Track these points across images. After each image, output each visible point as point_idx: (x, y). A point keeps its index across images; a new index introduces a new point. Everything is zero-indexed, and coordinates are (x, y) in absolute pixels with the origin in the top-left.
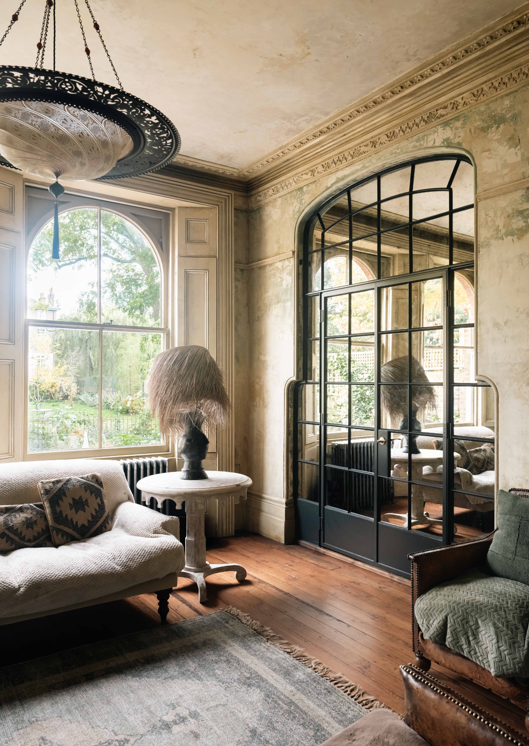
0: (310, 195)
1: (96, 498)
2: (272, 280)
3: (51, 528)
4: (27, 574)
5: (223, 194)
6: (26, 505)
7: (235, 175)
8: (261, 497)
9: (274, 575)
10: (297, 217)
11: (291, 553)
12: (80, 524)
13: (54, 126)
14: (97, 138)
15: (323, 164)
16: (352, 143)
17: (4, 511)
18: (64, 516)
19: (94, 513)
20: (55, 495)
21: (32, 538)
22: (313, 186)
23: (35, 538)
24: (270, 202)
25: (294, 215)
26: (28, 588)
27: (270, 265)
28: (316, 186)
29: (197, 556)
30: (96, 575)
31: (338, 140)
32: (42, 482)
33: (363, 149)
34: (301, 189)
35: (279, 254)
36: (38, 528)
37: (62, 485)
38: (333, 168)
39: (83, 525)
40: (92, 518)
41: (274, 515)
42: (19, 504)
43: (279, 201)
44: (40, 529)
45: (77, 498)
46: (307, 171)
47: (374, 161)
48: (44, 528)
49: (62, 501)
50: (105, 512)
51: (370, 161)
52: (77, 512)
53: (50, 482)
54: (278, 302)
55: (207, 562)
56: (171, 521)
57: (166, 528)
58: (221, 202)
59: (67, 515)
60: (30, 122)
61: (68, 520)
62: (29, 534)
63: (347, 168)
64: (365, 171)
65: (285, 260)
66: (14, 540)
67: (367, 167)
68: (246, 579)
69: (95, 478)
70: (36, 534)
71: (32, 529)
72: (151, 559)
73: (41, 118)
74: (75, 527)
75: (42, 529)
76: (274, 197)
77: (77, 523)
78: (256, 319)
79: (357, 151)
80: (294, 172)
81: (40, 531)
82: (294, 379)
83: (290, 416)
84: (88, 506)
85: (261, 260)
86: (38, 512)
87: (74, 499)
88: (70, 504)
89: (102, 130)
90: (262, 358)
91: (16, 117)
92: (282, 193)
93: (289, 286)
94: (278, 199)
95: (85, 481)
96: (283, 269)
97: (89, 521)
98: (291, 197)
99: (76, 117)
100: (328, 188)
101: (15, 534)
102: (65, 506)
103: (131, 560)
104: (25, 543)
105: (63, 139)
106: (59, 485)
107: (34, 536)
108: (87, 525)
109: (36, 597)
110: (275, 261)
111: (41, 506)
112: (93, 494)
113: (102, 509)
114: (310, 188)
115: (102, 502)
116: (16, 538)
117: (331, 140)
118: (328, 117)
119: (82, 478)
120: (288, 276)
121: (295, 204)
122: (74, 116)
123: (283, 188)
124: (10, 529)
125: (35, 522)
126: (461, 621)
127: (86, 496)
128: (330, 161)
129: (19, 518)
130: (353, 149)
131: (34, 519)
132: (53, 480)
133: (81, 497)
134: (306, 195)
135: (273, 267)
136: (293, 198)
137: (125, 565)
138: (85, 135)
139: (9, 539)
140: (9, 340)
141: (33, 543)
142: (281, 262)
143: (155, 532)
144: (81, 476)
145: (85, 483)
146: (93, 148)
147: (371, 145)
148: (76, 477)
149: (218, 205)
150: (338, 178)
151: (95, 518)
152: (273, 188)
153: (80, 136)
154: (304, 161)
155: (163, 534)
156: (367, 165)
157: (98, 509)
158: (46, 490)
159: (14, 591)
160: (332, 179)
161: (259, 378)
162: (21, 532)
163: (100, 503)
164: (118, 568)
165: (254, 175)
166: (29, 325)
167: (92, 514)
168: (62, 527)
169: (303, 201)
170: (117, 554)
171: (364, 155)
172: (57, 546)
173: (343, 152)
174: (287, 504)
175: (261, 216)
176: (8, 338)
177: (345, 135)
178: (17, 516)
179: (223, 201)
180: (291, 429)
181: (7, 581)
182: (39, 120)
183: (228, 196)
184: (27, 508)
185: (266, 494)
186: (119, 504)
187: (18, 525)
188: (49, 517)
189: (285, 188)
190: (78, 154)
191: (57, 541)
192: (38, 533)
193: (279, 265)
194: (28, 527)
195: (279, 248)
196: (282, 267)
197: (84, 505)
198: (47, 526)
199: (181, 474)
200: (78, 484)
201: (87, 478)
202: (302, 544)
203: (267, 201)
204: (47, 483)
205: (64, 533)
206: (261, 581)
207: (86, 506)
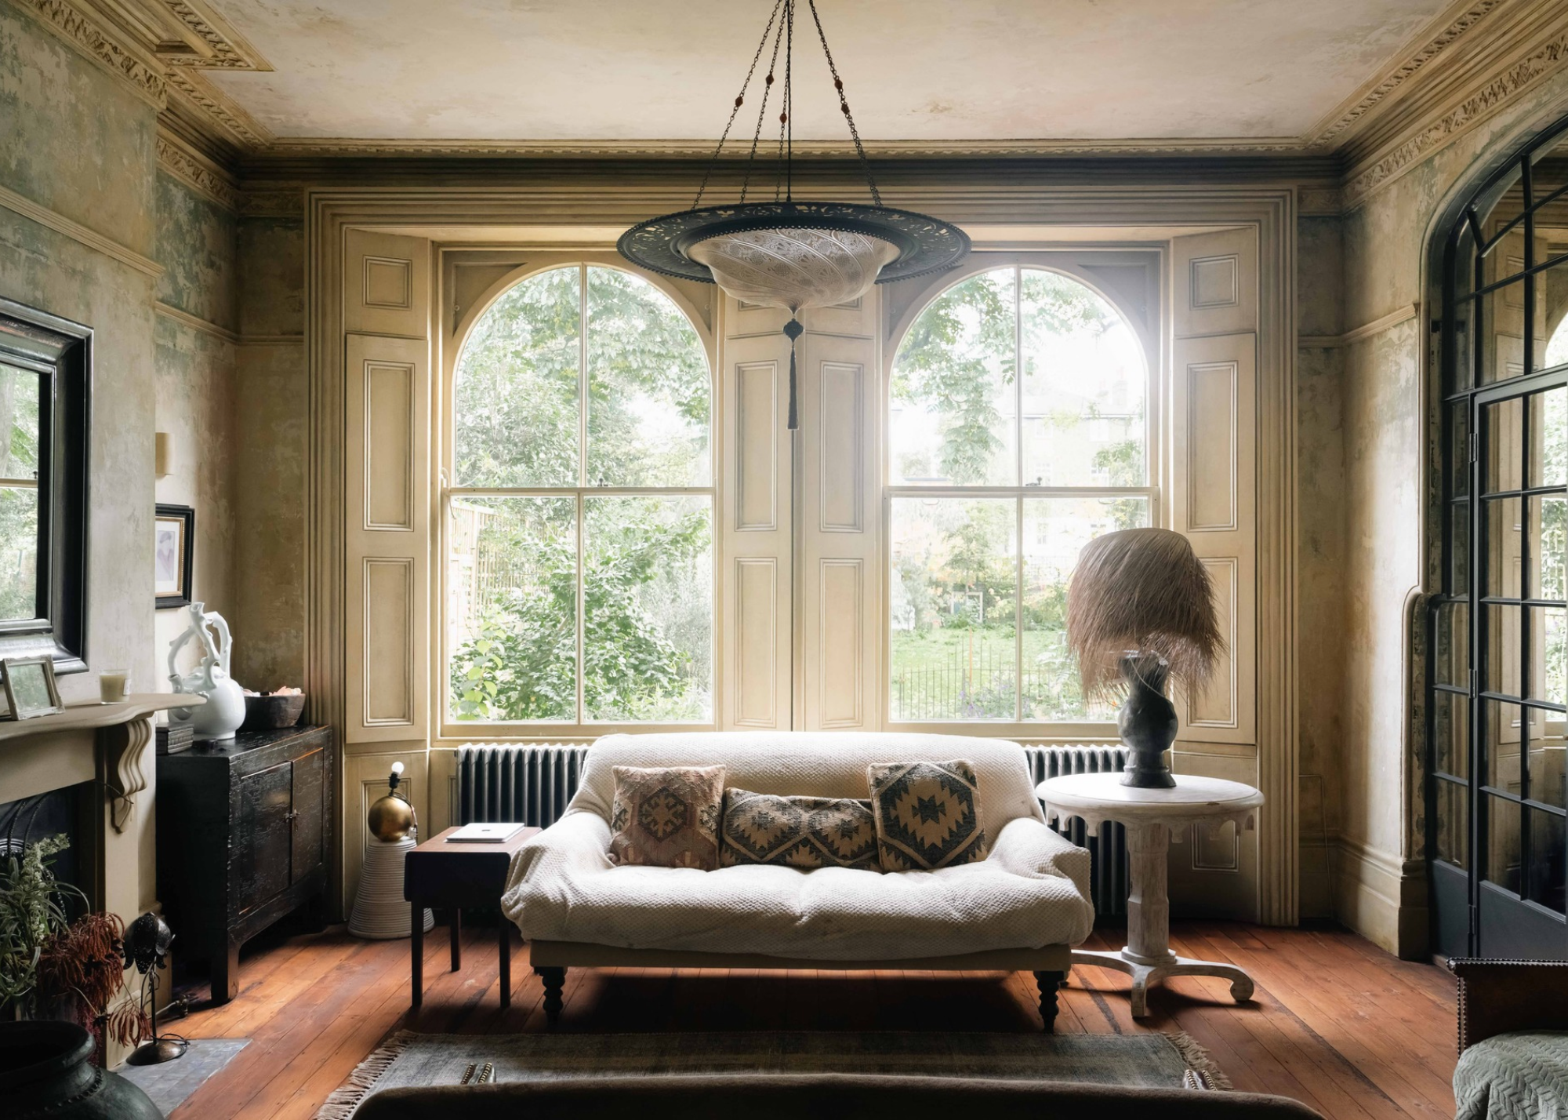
0: (1445, 175)
1: (960, 803)
2: (1383, 368)
3: (879, 842)
4: (816, 899)
5: (1269, 194)
6: (846, 800)
7: (1297, 148)
8: (1363, 852)
9: (1320, 1005)
10: (1423, 225)
11: (1399, 976)
12: (927, 845)
13: (768, 255)
14: (828, 257)
15: (1466, 103)
16: (1516, 52)
17: (812, 805)
18: (902, 826)
19: (954, 829)
20: (890, 789)
21: (849, 854)
22: (1450, 155)
23: (854, 855)
24: (1379, 194)
25: (1418, 223)
26: (813, 919)
27: (1380, 334)
28: (1456, 154)
29: (1146, 935)
30: (917, 919)
31: (1494, 47)
32: (873, 767)
33: (1535, 64)
34: (1429, 162)
35: (1395, 310)
36: (860, 840)
37: (904, 775)
38: (1483, 111)
39: (933, 845)
40: (951, 836)
41: (1383, 893)
42: (835, 797)
43: (1394, 190)
44: (864, 841)
45: (926, 799)
46: (1438, 122)
47: (1557, 90)
48: (870, 841)
49: (901, 800)
50: (974, 828)
51: (1550, 90)
52: (924, 821)
53: (885, 768)
54: (1393, 418)
55: (1172, 952)
56: (1074, 854)
57: (1061, 865)
58: (1267, 213)
59: (906, 825)
60: (740, 256)
61: (907, 833)
62: (845, 846)
63: (1509, 110)
64: (1542, 113)
65: (1402, 323)
66: (821, 851)
67: (1545, 104)
68: (1252, 998)
69: (964, 770)
70: (855, 849)
71: (851, 839)
72: (1015, 910)
73: (751, 249)
74: (918, 846)
75: (866, 842)
76: (1385, 181)
77: (922, 839)
78: (1357, 456)
79: (1523, 70)
80: (1416, 126)
81: (863, 845)
82: (1419, 590)
83: (1416, 672)
84: (945, 815)
85: (1364, 325)
86: (862, 813)
87: (920, 800)
88: (913, 807)
89: (834, 244)
90: (1367, 542)
91: (725, 252)
92: (1397, 173)
93: (1411, 383)
94: (1392, 187)
95: (943, 771)
96: (1400, 345)
97: (944, 840)
98: (1413, 182)
99: (794, 238)
100: (1477, 157)
101: (823, 844)
102: (904, 810)
103: (981, 906)
104: (838, 860)
105: (781, 269)
106: (899, 774)
107: (852, 851)
108: (940, 846)
109: (825, 934)
110: (1386, 326)
111: (869, 806)
112: (955, 796)
113: (970, 823)
114: (1445, 158)
115: (971, 811)
116: (825, 850)
117: (1479, 49)
118: (1437, 16)
119: (940, 766)
120: (1408, 359)
121: (1420, 198)
122: (791, 237)
123: (1397, 163)
124: (816, 833)
125: (857, 829)
126: (1510, 1096)
127: (943, 796)
128: (1476, 96)
129: (830, 820)
130: (1517, 65)
131: (855, 824)
132: (890, 764)
133: (934, 797)
134: (1439, 175)
135: (1384, 340)
136: (1416, 183)
137: (968, 913)
138: (810, 257)
139: (814, 849)
140: (854, 525)
141: (850, 862)
142: (1398, 329)
143: (1042, 870)
144: (938, 763)
145: (942, 775)
146: (825, 270)
147: (1547, 56)
148: (930, 764)
149: (1259, 221)
150: (1493, 133)
151: (956, 837)
152: (1381, 162)
153: (802, 260)
154: (1436, 98)
155: (1054, 874)
156: (1545, 99)
157: (961, 821)
158: (877, 779)
159: (792, 918)
160: (1482, 138)
161: (1361, 586)
162: (833, 841)
163: (966, 812)
164: (956, 915)
165: (1341, 142)
166: (891, 496)
167: (950, 829)
168: (896, 843)
169: (1434, 190)
170: (960, 892)
171: (1537, 77)
172: (884, 872)
173: (1498, 74)
174: (1405, 868)
175: (1363, 226)
176: (851, 521)
177: (1505, 34)
178: (830, 815)
179: (1271, 209)
180: (1420, 701)
181: (786, 903)
182: (750, 252)
183: (1284, 197)
184: (847, 806)
185: (1371, 844)
186: (1009, 819)
187: (829, 830)
188: (878, 824)
189: (1402, 161)
190: (806, 282)
191: (887, 865)
192: (860, 847)
193: (1393, 334)
194: (843, 836)
195: (1394, 296)
196: (1399, 338)
197: (937, 812)
198: (874, 839)
199: (1125, 776)
200: (931, 775)
201: (948, 768)
202: (1438, 963)
203: (1372, 191)
204: (881, 768)
205: (900, 854)
206: (1283, 1009)
207: (940, 814)
